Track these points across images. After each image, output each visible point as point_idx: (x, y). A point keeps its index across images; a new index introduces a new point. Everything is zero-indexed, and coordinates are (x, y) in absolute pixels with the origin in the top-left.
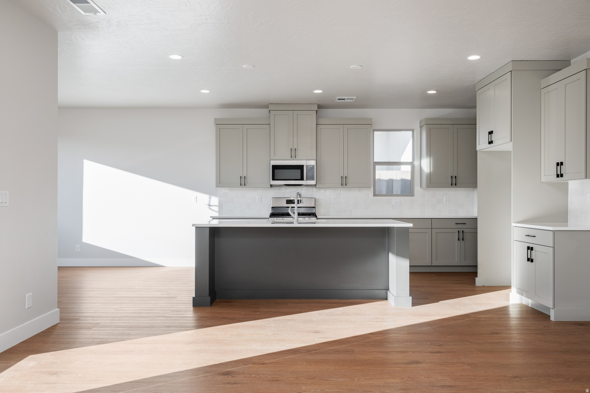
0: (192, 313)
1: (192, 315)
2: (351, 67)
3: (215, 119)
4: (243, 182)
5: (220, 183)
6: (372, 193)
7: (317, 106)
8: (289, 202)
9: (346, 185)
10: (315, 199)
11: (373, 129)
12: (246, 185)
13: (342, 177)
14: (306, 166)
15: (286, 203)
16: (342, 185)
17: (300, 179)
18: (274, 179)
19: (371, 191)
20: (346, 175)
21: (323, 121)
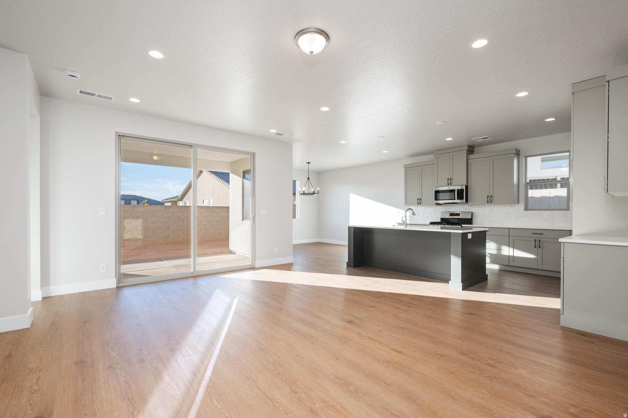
0: (346, 270)
1: (345, 271)
2: (437, 123)
3: (404, 165)
4: (419, 202)
5: (406, 203)
6: (523, 208)
7: (467, 147)
8: (452, 214)
9: (491, 202)
10: (472, 212)
11: (524, 156)
12: (421, 204)
13: (488, 196)
14: (457, 190)
15: (450, 216)
16: (488, 202)
17: (453, 198)
18: (436, 199)
19: (521, 206)
20: (492, 195)
21: (471, 156)
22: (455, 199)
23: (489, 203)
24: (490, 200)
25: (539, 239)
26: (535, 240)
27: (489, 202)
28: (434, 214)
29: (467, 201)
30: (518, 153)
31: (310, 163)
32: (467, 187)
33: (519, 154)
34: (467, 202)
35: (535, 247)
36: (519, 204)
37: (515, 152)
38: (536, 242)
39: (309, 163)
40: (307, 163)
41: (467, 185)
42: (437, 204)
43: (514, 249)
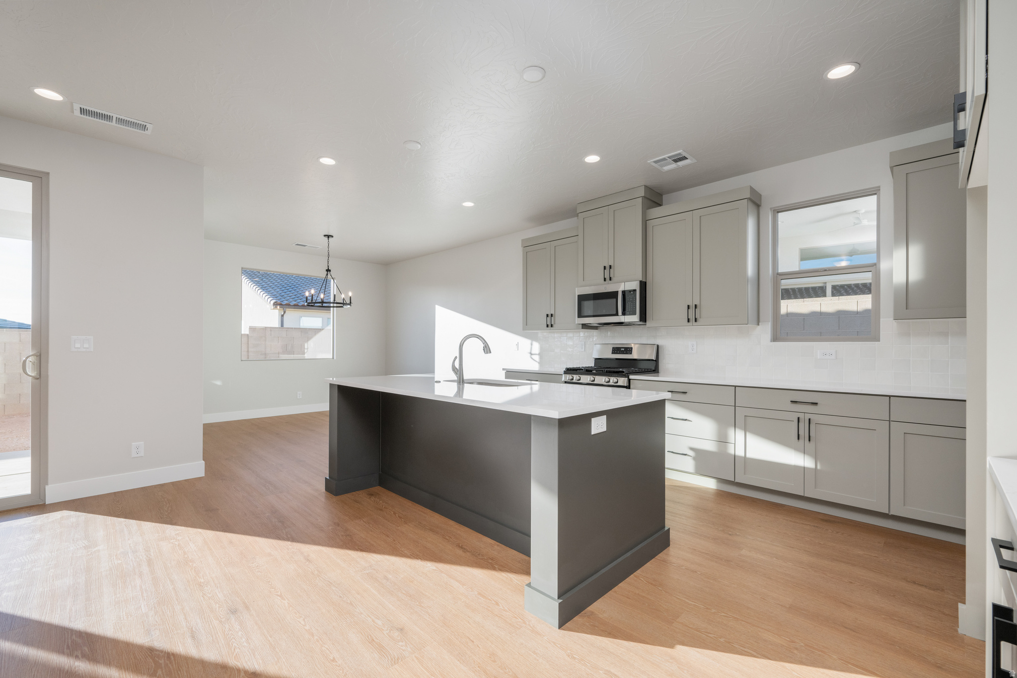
3: (522, 241)
4: (551, 322)
5: (526, 324)
6: (768, 336)
7: (643, 189)
8: (616, 350)
9: (696, 321)
10: (658, 346)
11: (771, 209)
12: (554, 326)
13: (688, 306)
14: (623, 292)
15: (612, 353)
16: (688, 321)
17: (615, 313)
18: (580, 315)
19: (765, 331)
20: (697, 303)
21: (656, 212)
22: (617, 314)
23: (690, 323)
24: (693, 315)
25: (808, 416)
26: (798, 418)
27: (691, 320)
28: (583, 350)
29: (643, 318)
30: (756, 201)
31: (332, 236)
32: (643, 285)
33: (759, 203)
34: (645, 321)
35: (798, 439)
36: (758, 325)
37: (748, 196)
38: (801, 424)
39: (328, 236)
40: (325, 236)
41: (644, 280)
42: (585, 326)
43: (748, 434)
